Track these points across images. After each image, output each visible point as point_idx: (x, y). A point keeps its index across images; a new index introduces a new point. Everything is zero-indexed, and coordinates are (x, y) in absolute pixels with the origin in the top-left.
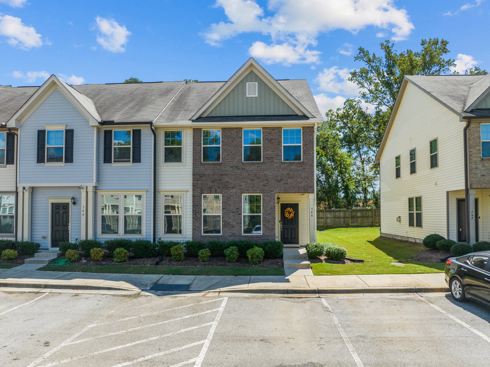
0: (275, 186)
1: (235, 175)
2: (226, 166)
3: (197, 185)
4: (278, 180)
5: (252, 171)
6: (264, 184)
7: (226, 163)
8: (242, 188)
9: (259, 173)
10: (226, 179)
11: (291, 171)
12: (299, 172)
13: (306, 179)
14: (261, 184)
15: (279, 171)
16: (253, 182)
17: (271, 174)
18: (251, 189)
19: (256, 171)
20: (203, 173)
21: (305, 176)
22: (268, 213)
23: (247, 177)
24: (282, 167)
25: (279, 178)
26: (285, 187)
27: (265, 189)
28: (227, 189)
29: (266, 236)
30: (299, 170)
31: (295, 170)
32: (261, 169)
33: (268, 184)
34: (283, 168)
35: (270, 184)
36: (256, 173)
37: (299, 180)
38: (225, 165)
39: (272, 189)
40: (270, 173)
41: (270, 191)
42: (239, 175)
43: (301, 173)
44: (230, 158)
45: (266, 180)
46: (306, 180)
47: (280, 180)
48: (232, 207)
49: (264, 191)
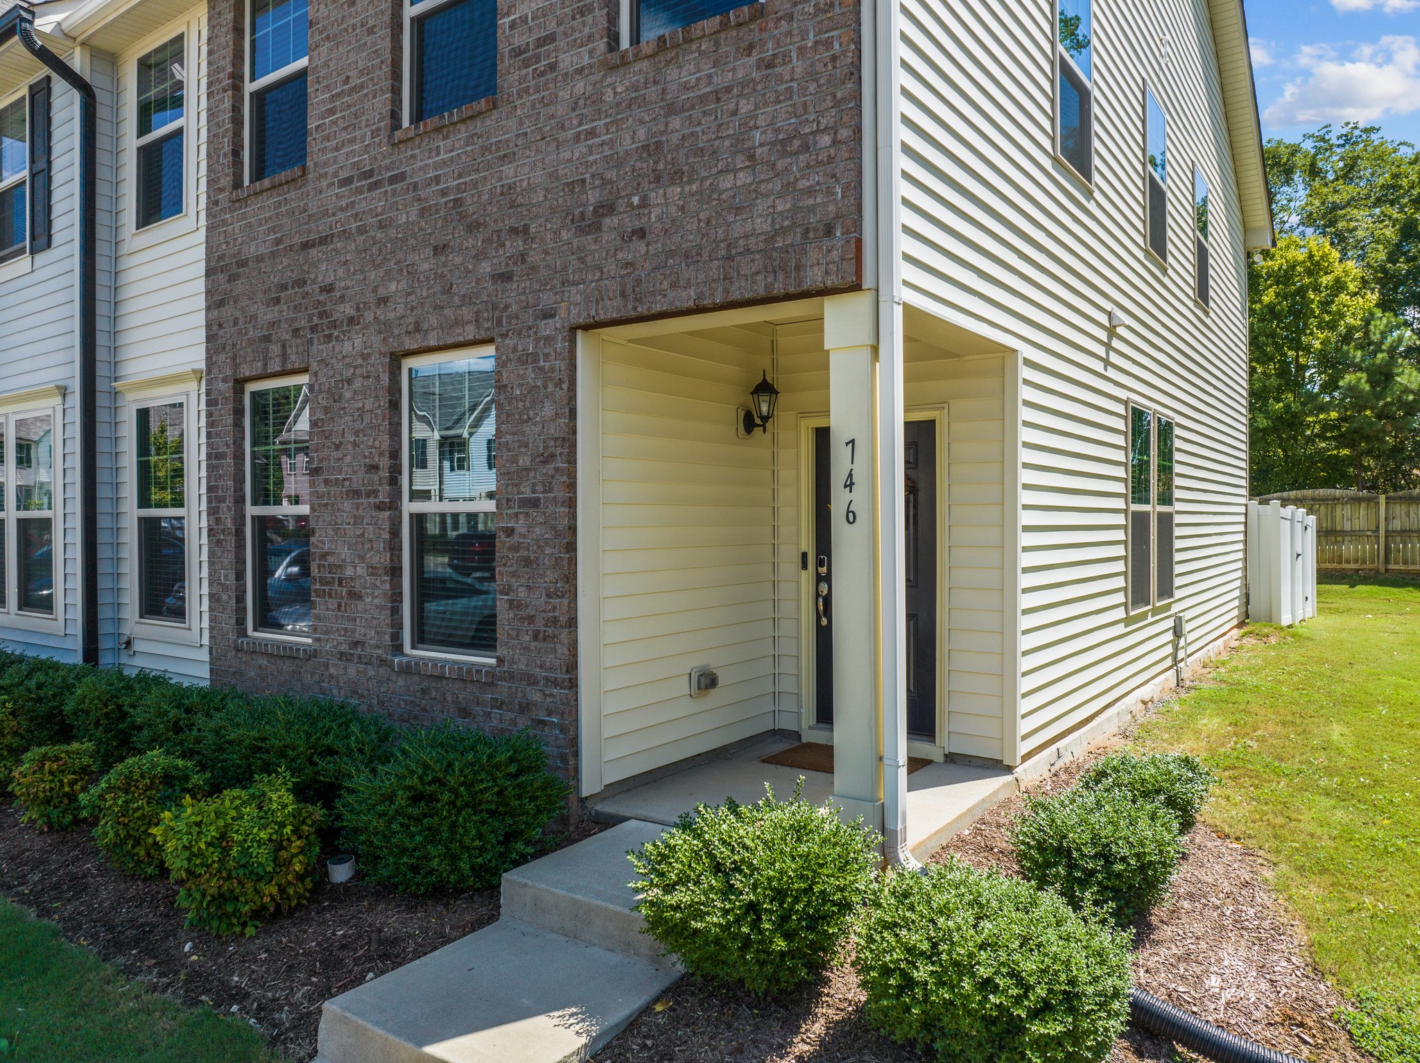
0: (565, 268)
1: (362, 230)
2: (324, 183)
3: (221, 333)
4: (583, 218)
5: (437, 180)
6: (503, 269)
7: (326, 164)
8: (392, 315)
9: (475, 184)
10: (325, 272)
11: (671, 110)
12: (732, 106)
13: (785, 154)
14: (486, 267)
15: (592, 133)
16: (445, 264)
17: (538, 177)
18: (433, 320)
19: (460, 176)
20: (239, 252)
21: (777, 131)
22: (527, 493)
23: (414, 236)
24: (609, 96)
25: (593, 196)
26: (628, 264)
27: (507, 307)
28: (329, 337)
29: (512, 676)
30: (728, 90)
31: (703, 99)
32: (485, 150)
33: (523, 257)
34: (618, 104)
35: (534, 257)
36: (458, 187)
37: (726, 182)
38: (320, 177)
39: (547, 299)
40: (533, 167)
41: (536, 318)
42: (382, 226)
43: (745, 107)
44: (341, 124)
45: (514, 231)
46: (787, 169)
47: (595, 211)
48: (348, 459)
49: (500, 320)
